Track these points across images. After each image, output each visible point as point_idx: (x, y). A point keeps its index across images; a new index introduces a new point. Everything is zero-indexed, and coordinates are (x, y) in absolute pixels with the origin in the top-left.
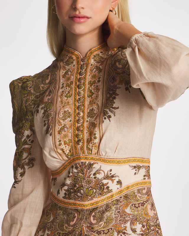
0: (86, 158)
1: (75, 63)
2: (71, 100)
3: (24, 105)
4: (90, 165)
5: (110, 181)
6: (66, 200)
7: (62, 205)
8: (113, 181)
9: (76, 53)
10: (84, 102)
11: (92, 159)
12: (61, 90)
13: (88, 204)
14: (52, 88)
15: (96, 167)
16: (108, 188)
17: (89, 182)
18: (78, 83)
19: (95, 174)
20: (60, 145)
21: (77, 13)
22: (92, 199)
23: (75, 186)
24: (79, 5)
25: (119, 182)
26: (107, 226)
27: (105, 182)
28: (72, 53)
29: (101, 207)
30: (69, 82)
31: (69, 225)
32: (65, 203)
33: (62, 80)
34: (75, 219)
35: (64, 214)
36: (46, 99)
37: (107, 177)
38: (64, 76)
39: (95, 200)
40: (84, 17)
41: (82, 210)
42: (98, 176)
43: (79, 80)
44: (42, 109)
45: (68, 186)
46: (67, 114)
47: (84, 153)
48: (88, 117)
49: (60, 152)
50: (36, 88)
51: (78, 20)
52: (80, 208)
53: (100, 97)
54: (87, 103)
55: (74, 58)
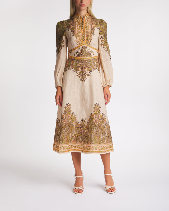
0: (86, 45)
1: (80, 18)
2: (80, 28)
3: (63, 29)
4: (87, 47)
5: (91, 53)
6: (77, 57)
7: (76, 59)
8: (92, 53)
9: (80, 15)
10: (84, 29)
11: (88, 45)
12: (77, 25)
13: (85, 58)
14: (73, 24)
15: (88, 48)
16: (91, 55)
17: (86, 52)
18: (82, 24)
19: (88, 50)
20: (78, 40)
21: (82, 4)
22: (86, 57)
23: (81, 53)
24: (83, 2)
25: (94, 54)
26: (91, 66)
27: (90, 53)
28: (79, 15)
29: (88, 60)
30: (79, 23)
31: (79, 64)
32: (77, 58)
33: (76, 23)
34: (81, 63)
35: (76, 61)
36: (71, 27)
37: (91, 52)
38: (77, 21)
39: (87, 57)
40: (84, 5)
41: (83, 60)
42: (88, 51)
43: (83, 23)
44: (70, 29)
45: (79, 53)
46: (80, 32)
47: (85, 43)
48: (86, 33)
49: (78, 42)
50: (67, 24)
51: (82, 6)
52: (82, 59)
53: (89, 28)
54: (85, 29)
55: (79, 16)
